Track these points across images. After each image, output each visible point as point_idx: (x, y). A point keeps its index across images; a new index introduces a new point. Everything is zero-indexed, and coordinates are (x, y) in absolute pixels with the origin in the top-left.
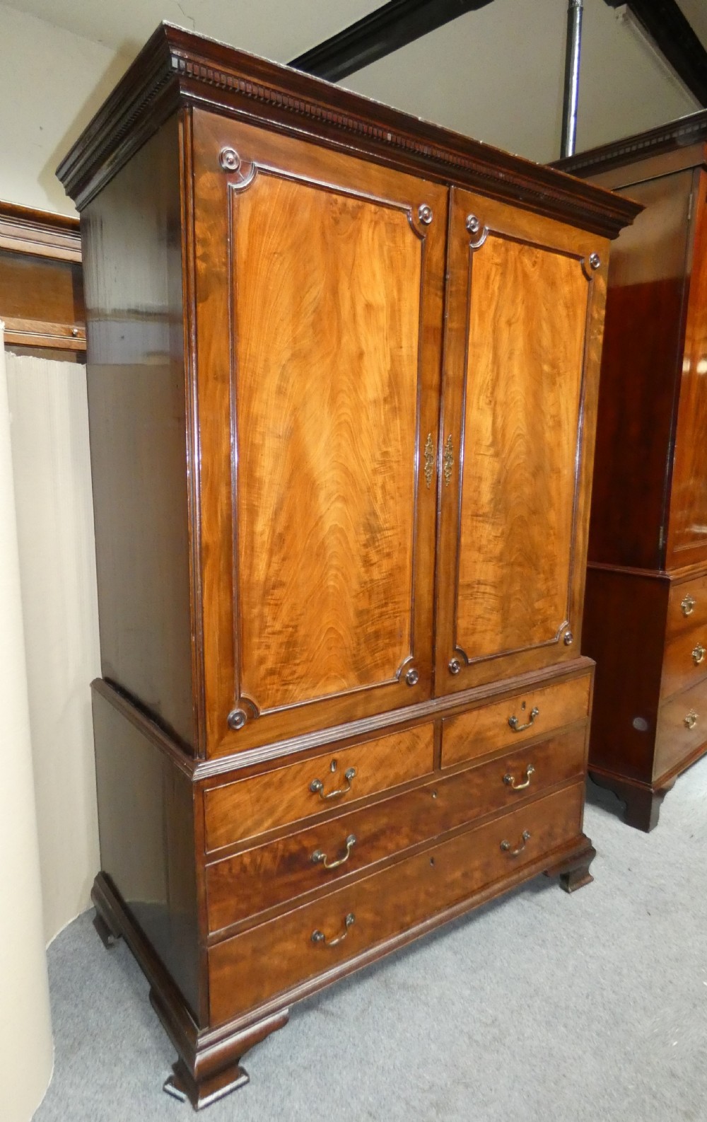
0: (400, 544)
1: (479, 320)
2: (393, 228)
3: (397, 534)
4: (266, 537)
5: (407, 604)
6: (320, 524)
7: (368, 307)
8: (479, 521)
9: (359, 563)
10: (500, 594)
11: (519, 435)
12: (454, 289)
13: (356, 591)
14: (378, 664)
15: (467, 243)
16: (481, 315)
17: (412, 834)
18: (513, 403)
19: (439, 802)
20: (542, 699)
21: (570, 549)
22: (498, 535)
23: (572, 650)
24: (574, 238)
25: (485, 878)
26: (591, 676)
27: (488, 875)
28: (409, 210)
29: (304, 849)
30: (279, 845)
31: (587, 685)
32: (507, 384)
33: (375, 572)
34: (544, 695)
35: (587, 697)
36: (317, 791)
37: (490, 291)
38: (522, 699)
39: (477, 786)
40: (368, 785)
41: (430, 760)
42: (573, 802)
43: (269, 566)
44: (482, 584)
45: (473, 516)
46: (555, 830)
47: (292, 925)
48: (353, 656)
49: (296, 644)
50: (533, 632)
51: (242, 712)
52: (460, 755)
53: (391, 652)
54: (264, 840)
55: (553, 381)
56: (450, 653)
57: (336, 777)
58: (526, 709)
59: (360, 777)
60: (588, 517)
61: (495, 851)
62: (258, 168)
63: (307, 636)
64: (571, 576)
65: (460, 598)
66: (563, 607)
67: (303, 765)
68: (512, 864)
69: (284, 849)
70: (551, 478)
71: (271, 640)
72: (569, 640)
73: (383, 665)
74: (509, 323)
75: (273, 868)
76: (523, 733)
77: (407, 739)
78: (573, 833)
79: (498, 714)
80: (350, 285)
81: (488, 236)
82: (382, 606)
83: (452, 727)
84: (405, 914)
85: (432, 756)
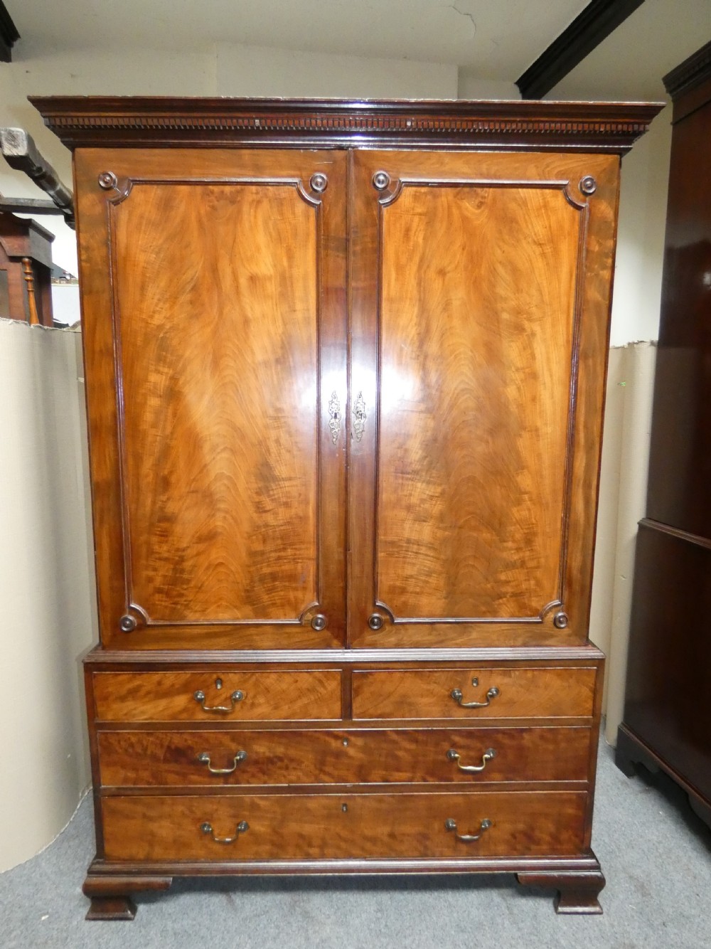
0: (300, 495)
1: (397, 274)
2: (280, 202)
3: (296, 486)
4: (150, 479)
5: (312, 552)
6: (205, 471)
7: (253, 279)
8: (407, 479)
9: (251, 509)
10: (443, 557)
11: (463, 390)
12: (358, 248)
13: (247, 533)
14: (275, 604)
15: (375, 199)
16: (400, 269)
17: (317, 772)
18: (453, 356)
19: (352, 752)
20: (506, 680)
21: (562, 518)
22: (437, 495)
23: (569, 635)
24: (548, 166)
25: (422, 849)
26: (597, 671)
27: (426, 847)
28: (296, 183)
29: (190, 748)
30: (164, 736)
31: (590, 681)
32: (442, 336)
33: (270, 519)
34: (510, 677)
35: (591, 694)
36: (200, 701)
37: (411, 243)
38: (473, 674)
39: (406, 750)
40: (259, 711)
41: (337, 707)
42: (570, 811)
43: (154, 503)
44: (413, 544)
45: (398, 473)
46: (537, 834)
47: (180, 808)
48: (247, 591)
49: (182, 571)
50: (500, 604)
51: (131, 618)
52: (379, 712)
53: (291, 595)
54: (149, 727)
55: (519, 329)
56: (370, 608)
57: (221, 695)
58: (479, 686)
59: (249, 702)
60: (594, 483)
61: (437, 826)
62: (133, 181)
63: (194, 566)
64: (564, 549)
65: (381, 555)
66: (551, 583)
67: (185, 675)
68: (464, 848)
69: (170, 741)
70: (520, 436)
71: (158, 564)
72: (561, 622)
73: (283, 606)
74: (442, 273)
75: (160, 753)
76: (475, 711)
77: (305, 680)
78: (572, 847)
79: (435, 683)
80: (231, 261)
81: (405, 188)
82: (280, 550)
83: (365, 681)
84: (310, 845)
85: (339, 703)
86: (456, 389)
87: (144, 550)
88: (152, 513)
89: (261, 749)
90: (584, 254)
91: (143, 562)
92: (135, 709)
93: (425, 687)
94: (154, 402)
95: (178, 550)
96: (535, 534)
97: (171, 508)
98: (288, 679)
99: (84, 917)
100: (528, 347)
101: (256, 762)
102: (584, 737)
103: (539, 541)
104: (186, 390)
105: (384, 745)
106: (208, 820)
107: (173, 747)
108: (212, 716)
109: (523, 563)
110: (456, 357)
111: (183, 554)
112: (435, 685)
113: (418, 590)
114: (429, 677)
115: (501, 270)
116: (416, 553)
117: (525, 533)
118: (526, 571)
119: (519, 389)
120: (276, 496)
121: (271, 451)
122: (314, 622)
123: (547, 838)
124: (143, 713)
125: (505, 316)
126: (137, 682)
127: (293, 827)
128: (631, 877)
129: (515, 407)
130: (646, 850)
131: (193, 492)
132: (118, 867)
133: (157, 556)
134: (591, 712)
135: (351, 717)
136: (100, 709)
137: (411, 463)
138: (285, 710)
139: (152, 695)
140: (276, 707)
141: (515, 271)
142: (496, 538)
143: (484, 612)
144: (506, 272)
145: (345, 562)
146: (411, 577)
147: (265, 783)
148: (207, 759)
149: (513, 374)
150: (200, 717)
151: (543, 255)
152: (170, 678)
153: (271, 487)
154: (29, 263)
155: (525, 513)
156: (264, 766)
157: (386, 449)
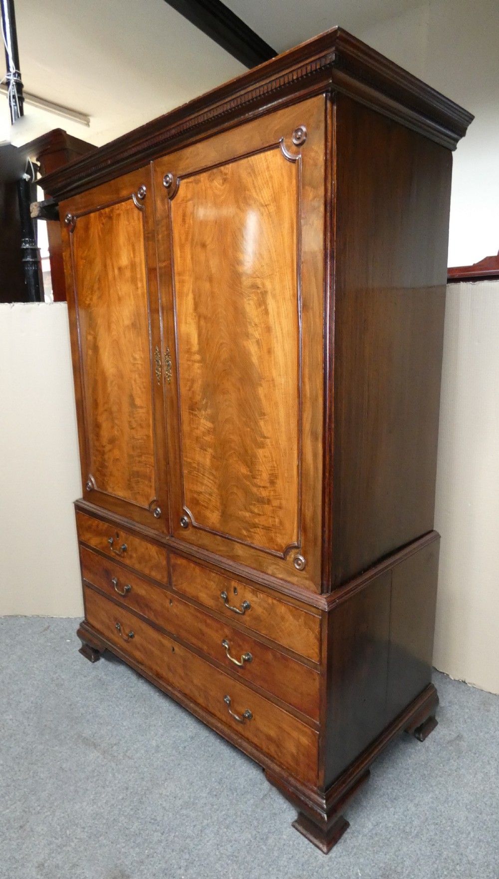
0: (146, 419)
2: (127, 212)
3: (144, 413)
5: (153, 461)
6: (109, 397)
7: (120, 270)
8: (195, 415)
9: (128, 426)
10: (217, 482)
11: (222, 344)
12: (160, 237)
13: (127, 442)
14: (139, 493)
15: (166, 196)
16: (182, 246)
20: (255, 599)
22: (211, 430)
23: (306, 580)
24: (267, 128)
26: (321, 621)
28: (132, 197)
29: (110, 572)
30: (101, 560)
31: (316, 628)
33: (135, 434)
34: (257, 597)
35: (317, 643)
36: (111, 544)
37: (187, 225)
38: (234, 584)
40: (133, 561)
41: (165, 575)
42: (306, 742)
43: (93, 415)
44: (201, 467)
45: (190, 410)
47: (109, 608)
48: (129, 480)
50: (254, 533)
51: (90, 484)
53: (146, 489)
54: (95, 551)
55: (255, 287)
56: (180, 510)
57: (119, 544)
58: (238, 596)
59: (130, 553)
60: (320, 436)
62: (76, 216)
64: (299, 496)
65: (184, 472)
66: (291, 525)
67: (106, 526)
68: (234, 724)
70: (261, 385)
71: (96, 453)
72: (298, 564)
73: (142, 495)
75: (101, 569)
76: (236, 615)
77: (151, 550)
80: (111, 259)
81: (181, 181)
82: (139, 457)
83: (177, 562)
86: (218, 343)
88: (93, 421)
89: (136, 587)
91: (92, 451)
92: (91, 538)
93: (207, 581)
94: (90, 353)
95: (102, 446)
96: (276, 477)
97: (99, 419)
98: (144, 545)
99: (78, 650)
100: (262, 302)
101: (135, 595)
102: (315, 679)
103: (279, 483)
104: (99, 345)
105: (189, 616)
106: (119, 622)
107: (104, 568)
109: (269, 501)
111: (104, 449)
112: (212, 582)
113: (205, 504)
114: (209, 574)
116: (203, 474)
117: (269, 474)
118: (271, 508)
119: (257, 343)
120: (137, 419)
121: (133, 387)
122: (155, 511)
124: (93, 541)
125: (245, 278)
126: (90, 522)
127: (150, 647)
129: (255, 358)
131: (106, 410)
132: (90, 629)
133: (96, 448)
134: (318, 659)
135: (172, 586)
136: (80, 533)
137: (197, 403)
138: (143, 566)
139: (96, 532)
140: (140, 563)
143: (245, 536)
145: (167, 473)
146: (201, 493)
147: (139, 611)
148: (115, 582)
149: (253, 329)
150: (112, 554)
151: (269, 215)
153: (134, 412)
155: (268, 456)
156: (138, 599)
157: (183, 390)
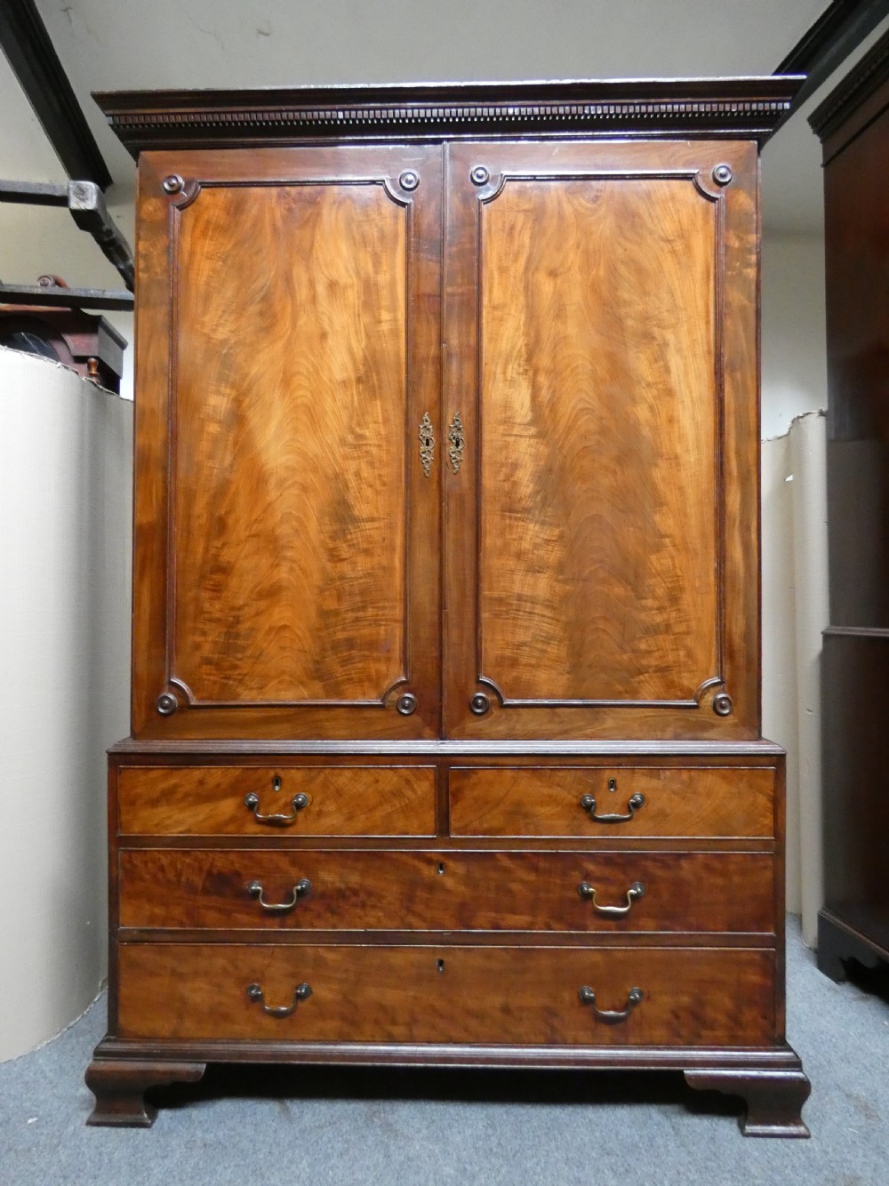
0: (384, 539)
1: (499, 276)
2: (365, 202)
3: (379, 528)
4: (203, 521)
5: (398, 613)
6: (269, 510)
7: (332, 286)
8: (516, 519)
9: (324, 557)
10: (563, 618)
11: (582, 410)
12: (454, 250)
13: (318, 587)
14: (351, 679)
15: (473, 196)
17: (404, 912)
18: (569, 370)
19: (449, 883)
20: (654, 783)
21: (716, 570)
22: (553, 538)
23: (736, 725)
24: (673, 155)
25: (549, 1032)
26: (776, 772)
27: (553, 1029)
28: (384, 181)
29: (238, 874)
30: (205, 857)
31: (768, 785)
32: (555, 347)
33: (345, 568)
34: (659, 778)
35: (770, 805)
36: (252, 806)
37: (516, 243)
38: (608, 775)
39: (522, 881)
40: (327, 822)
41: (430, 818)
42: (753, 978)
43: (206, 550)
44: (526, 601)
45: (505, 511)
46: (710, 1013)
47: (220, 962)
48: (317, 662)
49: (237, 636)
50: (639, 682)
51: (171, 697)
52: (485, 826)
53: (373, 667)
54: (184, 843)
55: (648, 337)
56: (472, 685)
57: (280, 798)
58: (618, 792)
59: (316, 809)
60: (754, 524)
61: (568, 996)
62: (200, 183)
63: (252, 629)
64: (720, 609)
65: (485, 615)
66: (705, 654)
67: (235, 772)
68: (606, 1031)
69: (212, 864)
70: (656, 465)
71: (207, 627)
72: (723, 707)
73: (360, 681)
74: (553, 274)
75: (198, 881)
76: (614, 826)
77: (389, 780)
78: (759, 1034)
79: (559, 786)
80: (308, 269)
81: (508, 183)
82: (359, 610)
83: (466, 781)
84: (394, 1022)
85: (432, 813)
86: (573, 408)
87: (191, 609)
88: (204, 562)
89: (330, 877)
90: (722, 251)
91: (190, 624)
92: (169, 818)
93: (546, 791)
94: (213, 428)
95: (233, 608)
96: (682, 590)
97: (227, 555)
98: (366, 778)
99: (85, 1122)
100: (660, 357)
101: (323, 896)
102: (765, 868)
103: (687, 599)
104: (250, 414)
105: (493, 875)
106: (258, 980)
107: (215, 871)
108: (267, 829)
109: (668, 628)
110: (572, 371)
111: (240, 613)
112: (559, 789)
113: (533, 661)
114: (550, 777)
115: (623, 270)
116: (530, 613)
117: (668, 588)
118: (672, 637)
119: (651, 408)
120: (355, 541)
121: (350, 485)
122: (400, 703)
123: (722, 1018)
124: (179, 823)
125: (630, 322)
126: (173, 781)
127: (372, 993)
128: (849, 1096)
129: (647, 429)
130: (868, 1065)
131: (254, 536)
132: (134, 1046)
133: (207, 616)
134: (772, 832)
135: (448, 833)
136: (124, 818)
137: (521, 499)
138: (361, 822)
139: (191, 799)
140: (350, 818)
141: (640, 271)
142: (631, 594)
143: (620, 693)
144: (630, 273)
145: (440, 625)
146: (524, 644)
147: (334, 927)
148: (259, 888)
149: (643, 391)
150: (252, 830)
151: (673, 252)
152: (217, 776)
153: (349, 529)
154: (95, 364)
155: (668, 562)
156: (334, 901)
157: (489, 482)
